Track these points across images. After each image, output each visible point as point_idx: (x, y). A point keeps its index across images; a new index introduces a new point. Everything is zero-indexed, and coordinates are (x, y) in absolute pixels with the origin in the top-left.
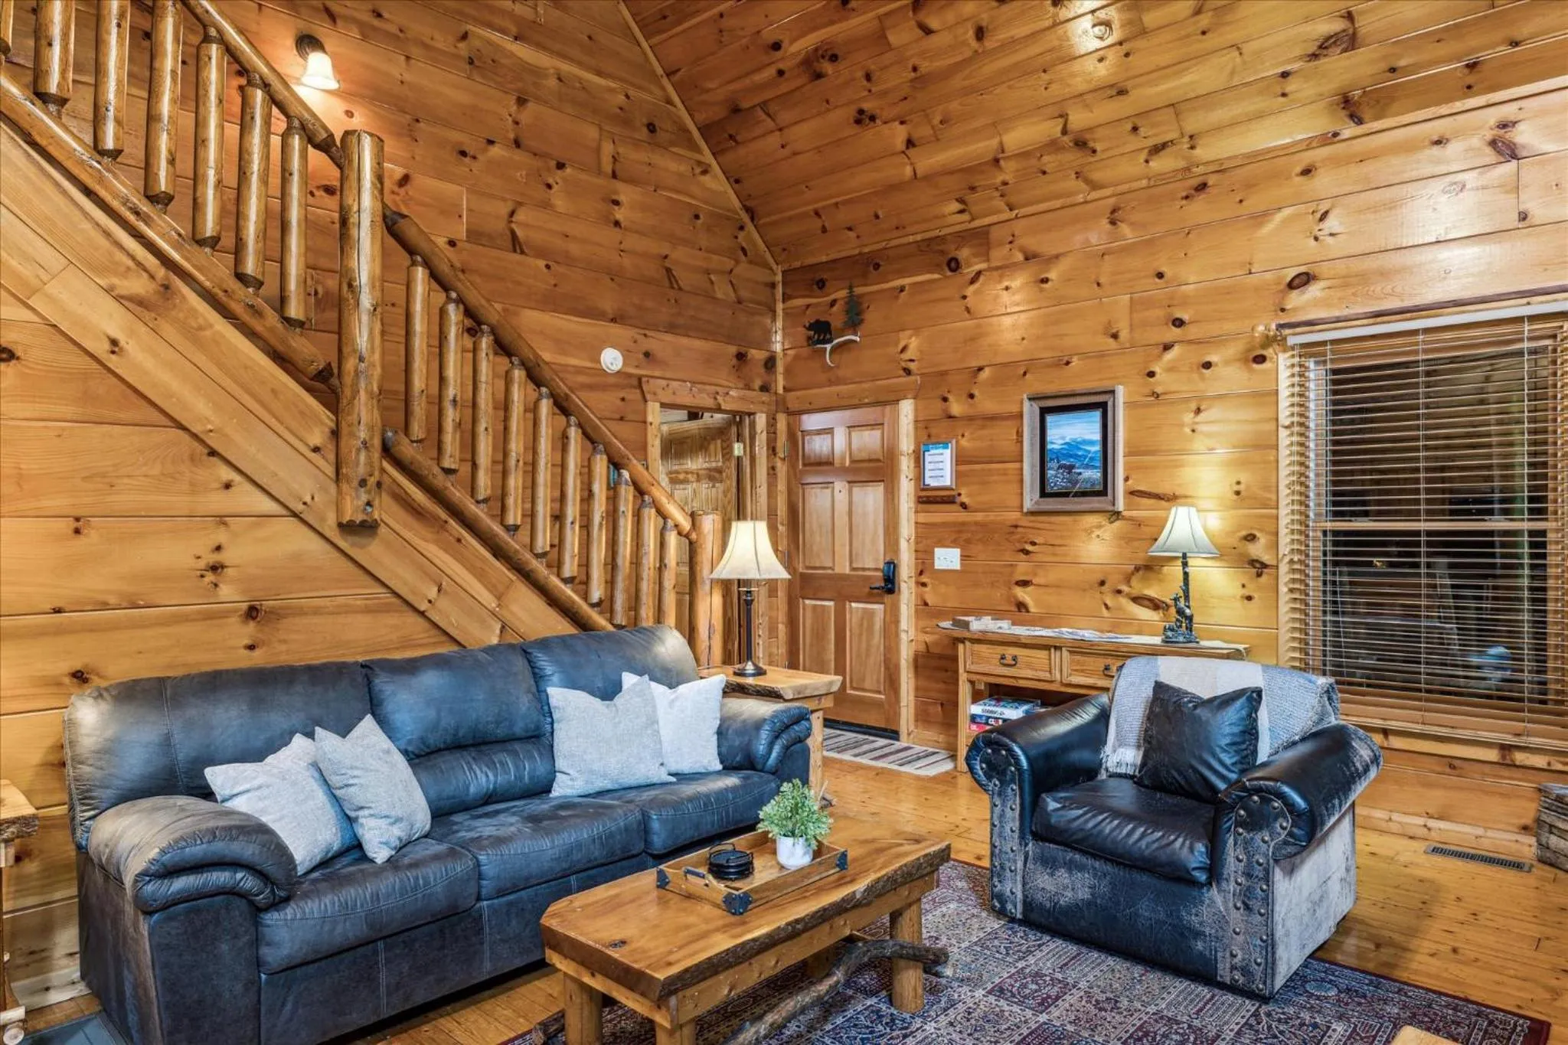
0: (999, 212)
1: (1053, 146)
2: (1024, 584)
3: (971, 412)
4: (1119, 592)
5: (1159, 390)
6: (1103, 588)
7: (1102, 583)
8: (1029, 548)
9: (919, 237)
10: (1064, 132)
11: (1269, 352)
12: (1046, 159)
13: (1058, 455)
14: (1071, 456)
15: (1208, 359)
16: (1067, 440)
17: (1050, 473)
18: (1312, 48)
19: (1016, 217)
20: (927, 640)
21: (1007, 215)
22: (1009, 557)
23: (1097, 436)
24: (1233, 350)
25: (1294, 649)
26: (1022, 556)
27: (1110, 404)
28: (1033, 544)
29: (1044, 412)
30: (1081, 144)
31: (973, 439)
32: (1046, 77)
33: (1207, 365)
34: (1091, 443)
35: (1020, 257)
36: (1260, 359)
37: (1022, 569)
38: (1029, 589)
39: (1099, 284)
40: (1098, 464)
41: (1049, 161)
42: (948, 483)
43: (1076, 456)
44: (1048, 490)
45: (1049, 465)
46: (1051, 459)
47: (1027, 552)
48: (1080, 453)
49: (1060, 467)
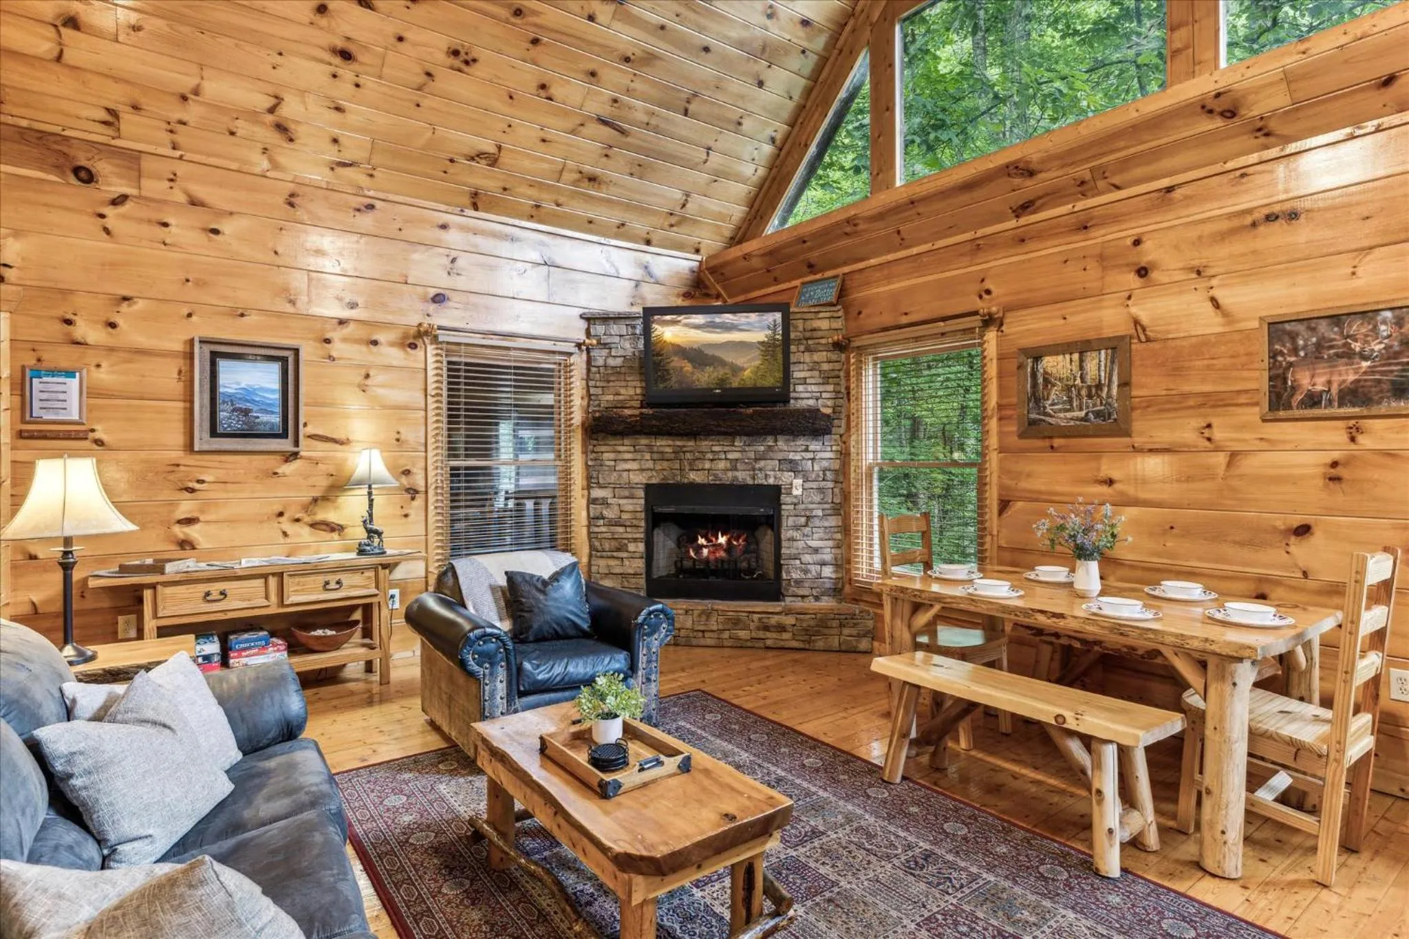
0: (159, 145)
1: (252, 116)
2: (189, 521)
3: (111, 342)
4: (298, 520)
5: (334, 354)
6: (281, 519)
7: (281, 514)
8: (197, 486)
9: (24, 123)
10: (271, 110)
11: (419, 343)
12: (240, 123)
13: (231, 399)
14: (248, 401)
15: (374, 337)
16: (243, 385)
17: (222, 415)
18: (473, 153)
19: (181, 158)
20: (35, 599)
21: (168, 152)
22: (167, 495)
23: (276, 385)
24: (392, 336)
25: (438, 547)
26: (187, 495)
27: (291, 360)
28: (202, 482)
29: (215, 356)
30: (281, 128)
31: (113, 372)
32: (279, 59)
33: (375, 343)
34: (272, 391)
35: (182, 198)
36: (413, 346)
37: (186, 507)
38: (197, 527)
39: (276, 253)
40: (278, 409)
41: (242, 127)
42: (76, 417)
43: (253, 402)
44: (220, 430)
45: (222, 407)
46: (224, 402)
47: (192, 490)
48: (257, 399)
49: (234, 410)
